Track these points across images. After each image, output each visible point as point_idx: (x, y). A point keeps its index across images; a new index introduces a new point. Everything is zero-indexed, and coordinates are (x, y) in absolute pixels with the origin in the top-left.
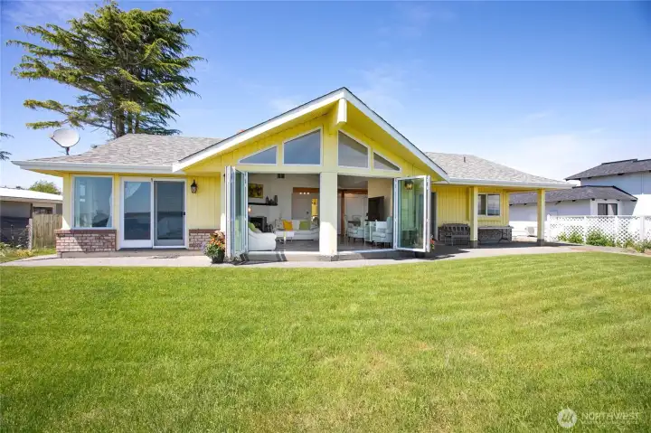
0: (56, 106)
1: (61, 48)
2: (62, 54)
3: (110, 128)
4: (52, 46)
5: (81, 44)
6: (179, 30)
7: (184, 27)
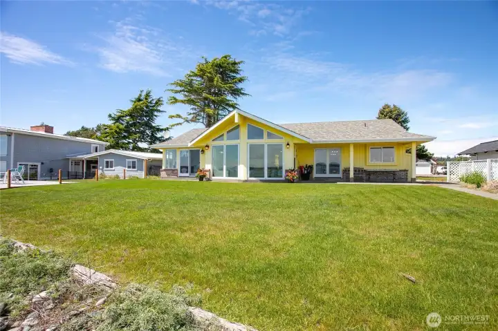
0: (179, 116)
1: (183, 88)
2: (183, 91)
3: (203, 122)
4: (179, 88)
5: (190, 84)
6: (235, 63)
7: (237, 61)
